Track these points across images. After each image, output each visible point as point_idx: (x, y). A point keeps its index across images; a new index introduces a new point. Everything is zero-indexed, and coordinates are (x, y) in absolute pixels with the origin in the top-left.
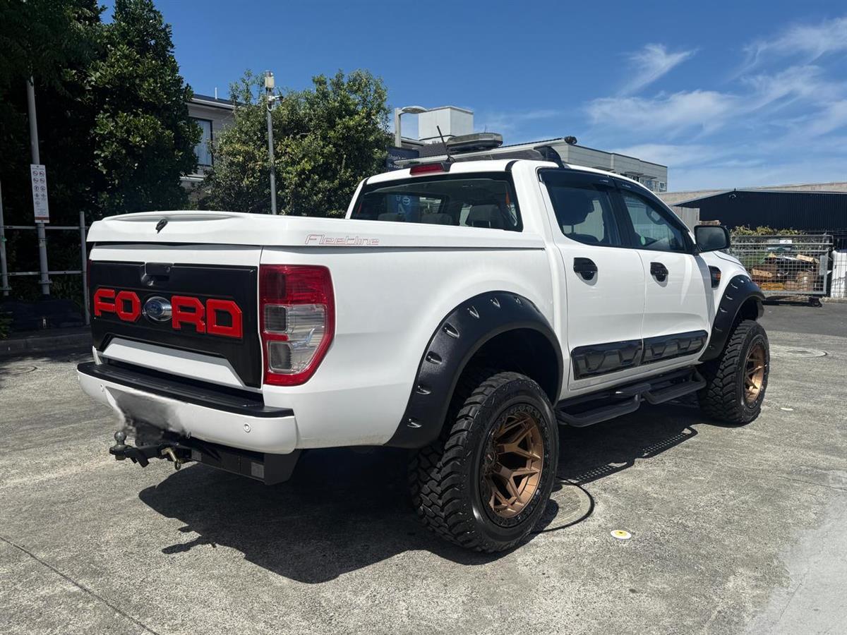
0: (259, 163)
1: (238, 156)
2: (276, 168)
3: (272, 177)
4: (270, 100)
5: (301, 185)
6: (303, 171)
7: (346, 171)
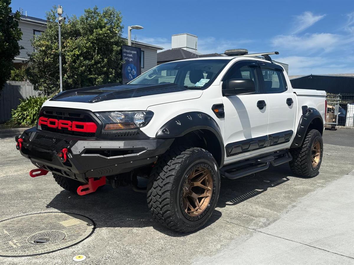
0: (53, 51)
1: (42, 47)
2: (62, 53)
3: (60, 58)
4: (60, 19)
5: (74, 62)
6: (74, 55)
7: (98, 56)
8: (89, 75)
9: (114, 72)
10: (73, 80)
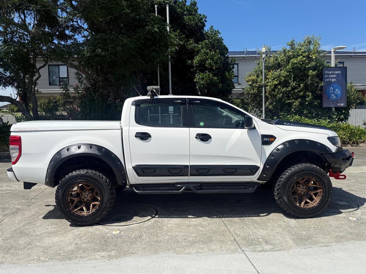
0: (258, 83)
1: (250, 82)
2: (265, 85)
3: (263, 89)
4: (263, 57)
6: (272, 85)
7: (294, 82)
8: (287, 100)
9: (310, 95)
10: (273, 106)
